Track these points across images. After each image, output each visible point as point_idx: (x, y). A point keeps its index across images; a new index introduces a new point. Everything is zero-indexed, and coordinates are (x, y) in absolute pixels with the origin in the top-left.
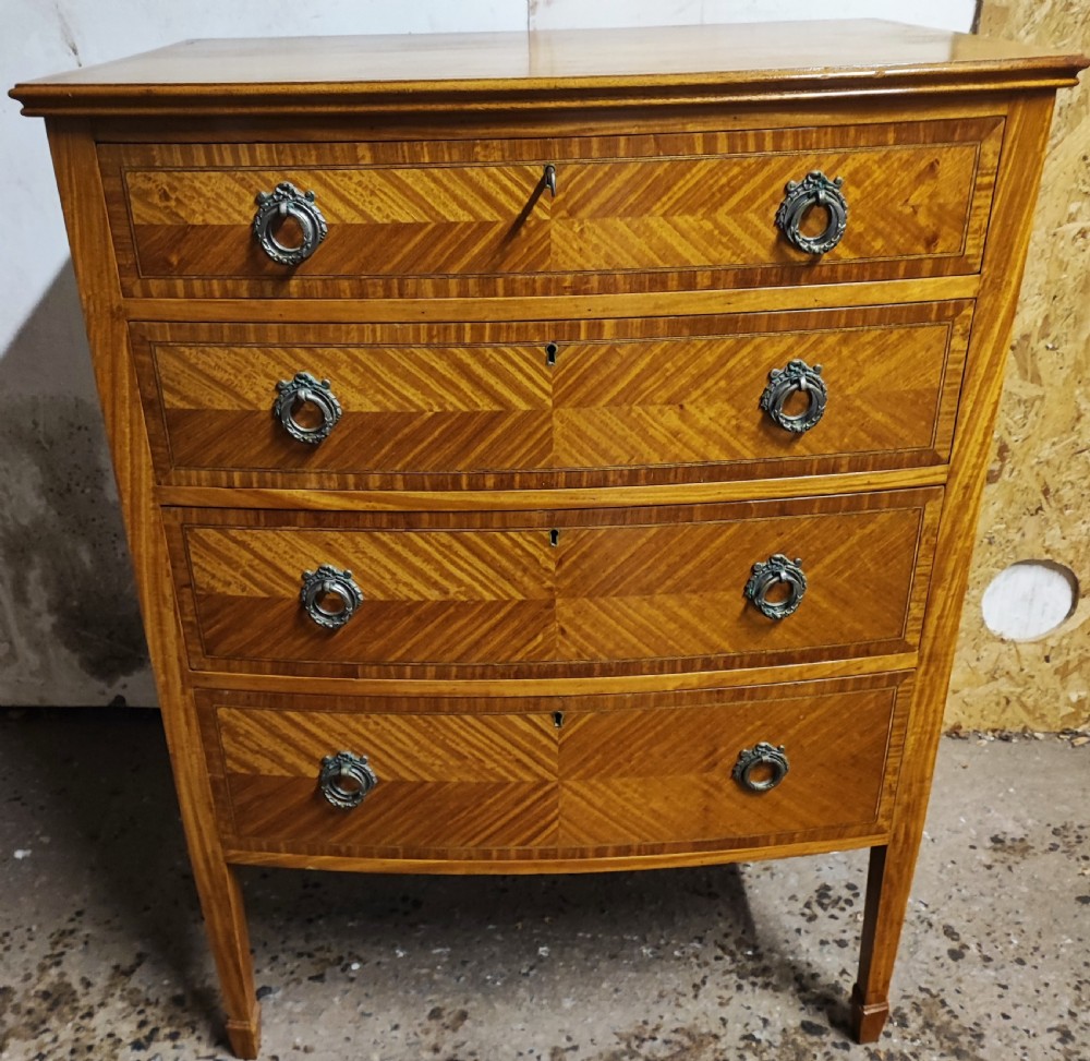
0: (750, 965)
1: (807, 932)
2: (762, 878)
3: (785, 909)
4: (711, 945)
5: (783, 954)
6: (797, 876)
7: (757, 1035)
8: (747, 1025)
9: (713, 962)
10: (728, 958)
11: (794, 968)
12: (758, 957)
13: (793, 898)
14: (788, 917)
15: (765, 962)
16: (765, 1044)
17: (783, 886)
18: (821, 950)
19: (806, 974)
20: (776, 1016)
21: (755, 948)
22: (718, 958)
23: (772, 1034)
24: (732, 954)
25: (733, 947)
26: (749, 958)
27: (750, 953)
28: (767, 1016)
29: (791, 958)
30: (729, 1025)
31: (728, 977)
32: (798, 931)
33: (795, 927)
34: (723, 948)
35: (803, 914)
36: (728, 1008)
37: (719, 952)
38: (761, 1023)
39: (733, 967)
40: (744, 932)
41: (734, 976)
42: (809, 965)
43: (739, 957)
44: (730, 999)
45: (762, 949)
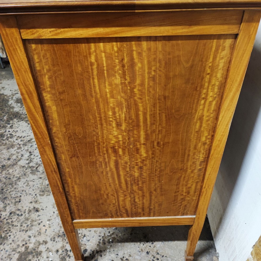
0: (106, 240)
1: (117, 257)
2: (139, 248)
3: (126, 252)
4: (114, 231)
5: (109, 249)
6: (139, 259)
7: (85, 238)
8: (88, 236)
9: (108, 231)
10: (109, 234)
11: (104, 251)
12: (109, 242)
13: (130, 256)
14: (123, 253)
15: (107, 244)
16: (82, 239)
17: (135, 253)
18: (110, 259)
19: (102, 253)
20: (90, 244)
21: (112, 242)
22: (109, 232)
23: (85, 241)
24: (110, 236)
25: (113, 236)
26: (109, 240)
27: (111, 240)
28: (90, 241)
29: (108, 251)
30: (89, 232)
31: (103, 234)
32: (117, 255)
33: (119, 254)
34: (113, 234)
35: (123, 257)
36: (94, 232)
37: (111, 233)
38: (88, 239)
39: (106, 235)
40: (118, 240)
41: (103, 235)
42: (105, 255)
43: (109, 237)
44: (96, 233)
45: (112, 244)
